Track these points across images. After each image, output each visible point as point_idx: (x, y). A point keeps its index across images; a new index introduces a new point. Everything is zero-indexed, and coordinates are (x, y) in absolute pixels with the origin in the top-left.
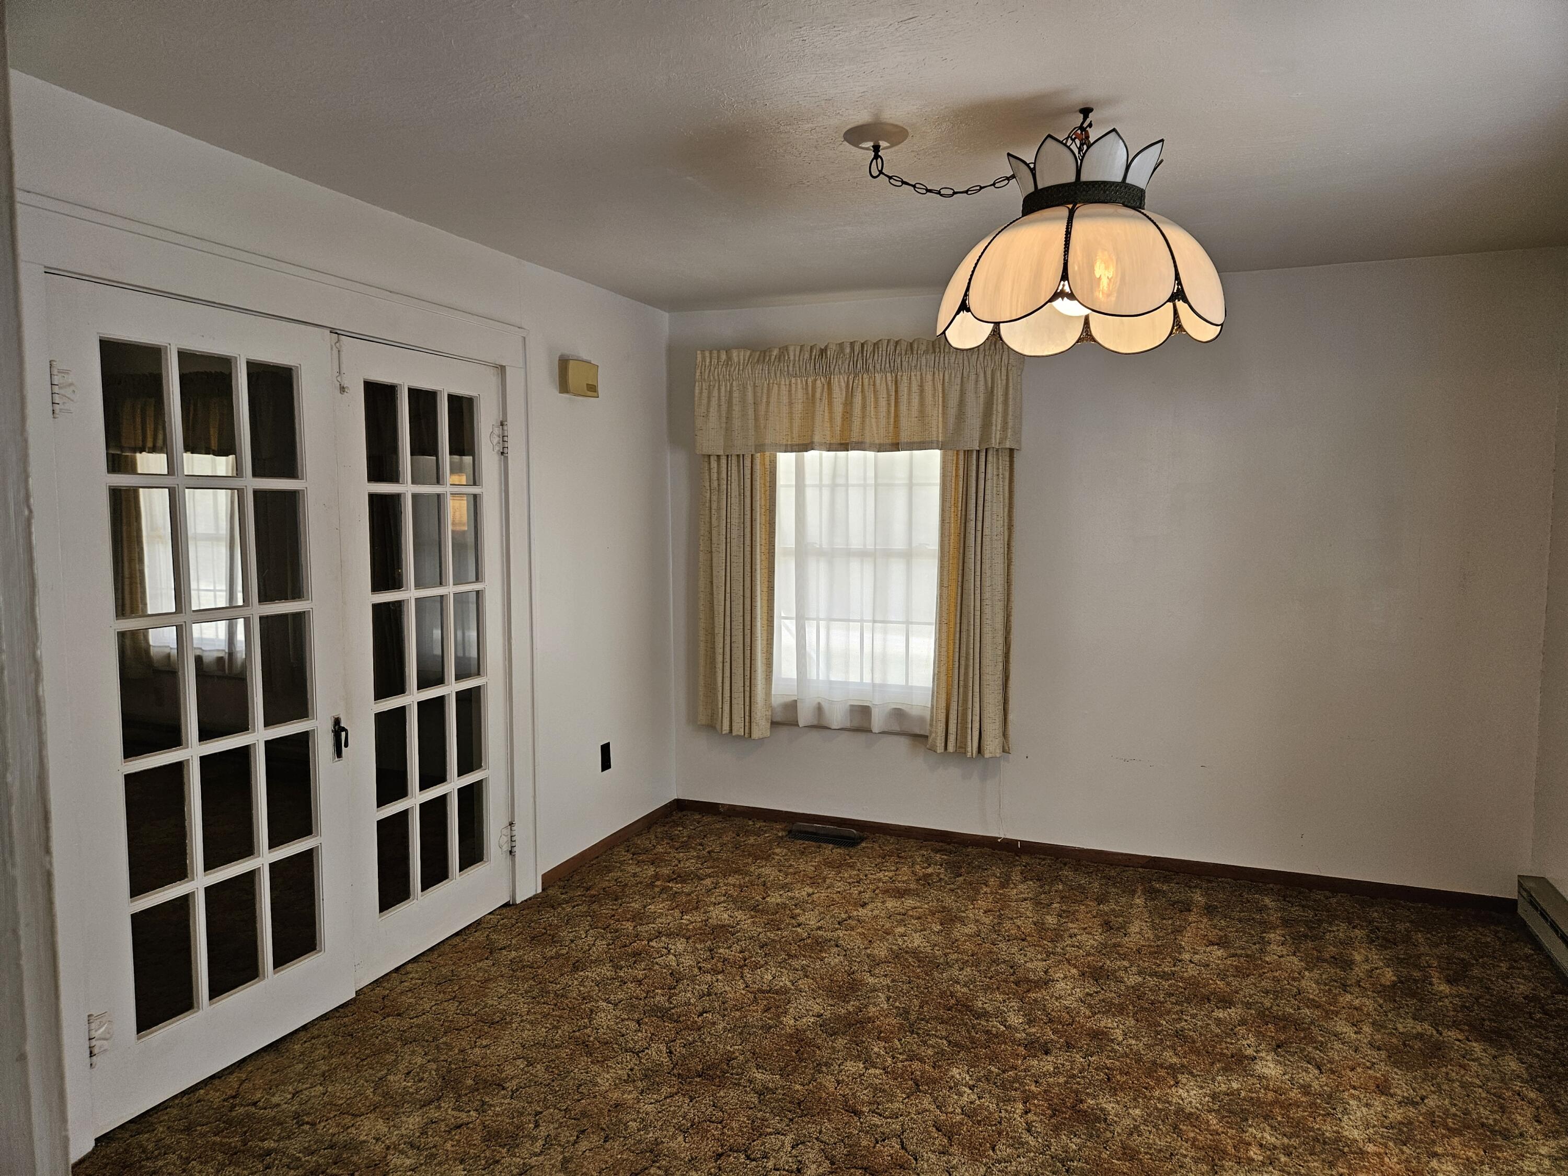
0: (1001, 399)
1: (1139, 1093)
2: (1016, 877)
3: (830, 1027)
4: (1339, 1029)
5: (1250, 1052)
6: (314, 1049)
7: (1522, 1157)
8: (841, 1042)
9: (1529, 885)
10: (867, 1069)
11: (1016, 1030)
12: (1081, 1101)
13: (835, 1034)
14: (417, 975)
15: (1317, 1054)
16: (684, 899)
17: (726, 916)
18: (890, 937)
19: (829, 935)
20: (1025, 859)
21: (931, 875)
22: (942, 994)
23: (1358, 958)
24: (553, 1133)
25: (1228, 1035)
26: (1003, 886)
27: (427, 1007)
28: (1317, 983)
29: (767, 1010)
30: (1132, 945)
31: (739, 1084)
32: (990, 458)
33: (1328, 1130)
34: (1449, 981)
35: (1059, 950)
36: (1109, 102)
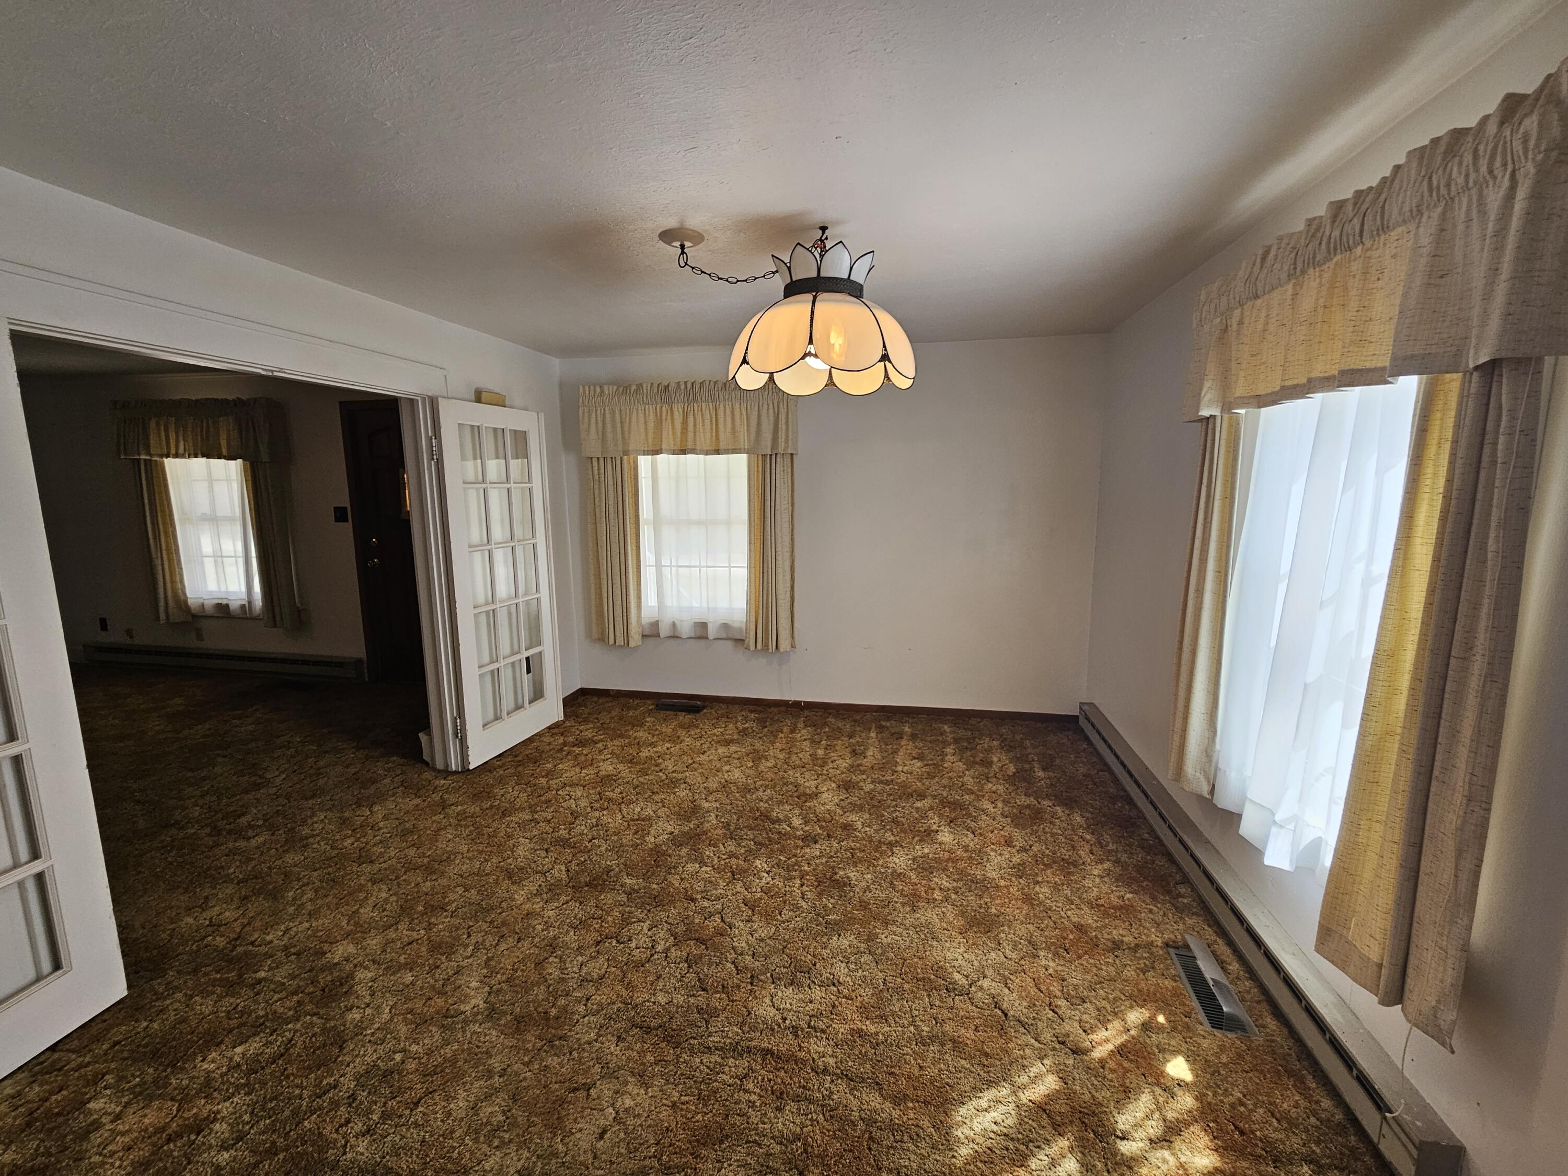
0: (784, 421)
1: (870, 863)
2: (800, 725)
3: (677, 841)
4: (985, 807)
5: (935, 827)
6: (303, 893)
7: (1084, 878)
8: (684, 850)
9: (1085, 708)
10: (701, 867)
11: (797, 829)
12: (836, 874)
13: (681, 845)
14: (385, 830)
15: (973, 824)
16: (583, 758)
17: (611, 768)
18: (720, 774)
19: (680, 776)
20: (806, 713)
21: (747, 728)
22: (751, 810)
23: (995, 759)
24: (480, 940)
25: (923, 818)
26: (792, 732)
27: (392, 854)
28: (973, 778)
29: (635, 833)
30: (868, 764)
31: (614, 889)
32: (778, 460)
33: (979, 874)
34: (1044, 769)
35: (825, 772)
36: (838, 223)
